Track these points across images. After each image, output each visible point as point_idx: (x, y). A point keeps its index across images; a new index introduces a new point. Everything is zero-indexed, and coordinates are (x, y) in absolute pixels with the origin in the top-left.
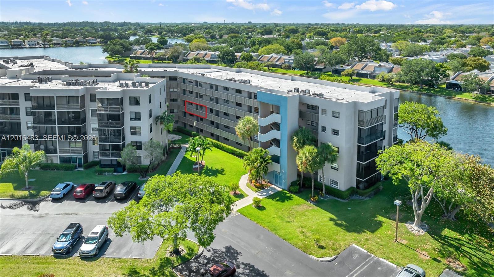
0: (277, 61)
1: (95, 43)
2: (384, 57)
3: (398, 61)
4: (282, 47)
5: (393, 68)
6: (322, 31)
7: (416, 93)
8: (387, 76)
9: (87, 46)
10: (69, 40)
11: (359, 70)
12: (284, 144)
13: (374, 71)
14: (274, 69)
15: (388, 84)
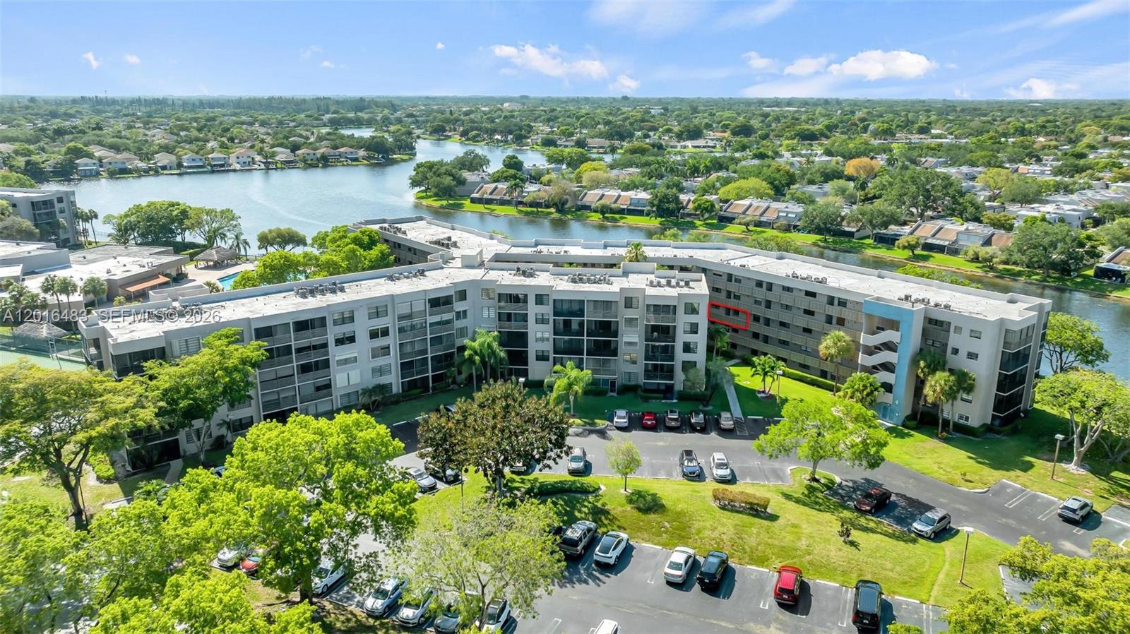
0: (762, 215)
1: (356, 160)
2: (971, 209)
3: (999, 221)
4: (764, 184)
5: (993, 235)
6: (808, 130)
7: (1036, 285)
8: (984, 252)
9: (343, 165)
10: (308, 154)
11: (926, 238)
12: (903, 370)
13: (956, 241)
14: (759, 229)
15: (984, 267)
